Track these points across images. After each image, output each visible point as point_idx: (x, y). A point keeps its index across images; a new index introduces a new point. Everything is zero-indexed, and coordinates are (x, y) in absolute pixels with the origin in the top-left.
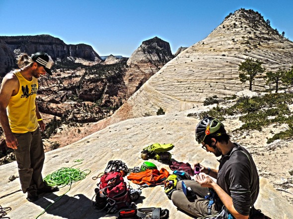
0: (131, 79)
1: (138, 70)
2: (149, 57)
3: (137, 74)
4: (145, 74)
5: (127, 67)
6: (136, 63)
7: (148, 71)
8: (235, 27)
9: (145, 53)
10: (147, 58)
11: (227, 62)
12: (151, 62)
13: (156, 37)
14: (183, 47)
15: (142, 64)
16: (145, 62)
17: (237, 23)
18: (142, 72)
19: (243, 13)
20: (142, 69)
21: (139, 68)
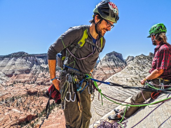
0: (98, 77)
1: (102, 72)
2: (109, 64)
3: (101, 74)
4: (106, 74)
5: (96, 69)
6: (101, 68)
7: (107, 72)
8: (132, 69)
9: (106, 62)
10: (108, 65)
11: (119, 93)
12: (109, 67)
13: (114, 51)
14: (130, 56)
15: (105, 68)
16: (106, 67)
17: (133, 67)
18: (104, 73)
19: (138, 60)
20: (104, 71)
21: (102, 70)
